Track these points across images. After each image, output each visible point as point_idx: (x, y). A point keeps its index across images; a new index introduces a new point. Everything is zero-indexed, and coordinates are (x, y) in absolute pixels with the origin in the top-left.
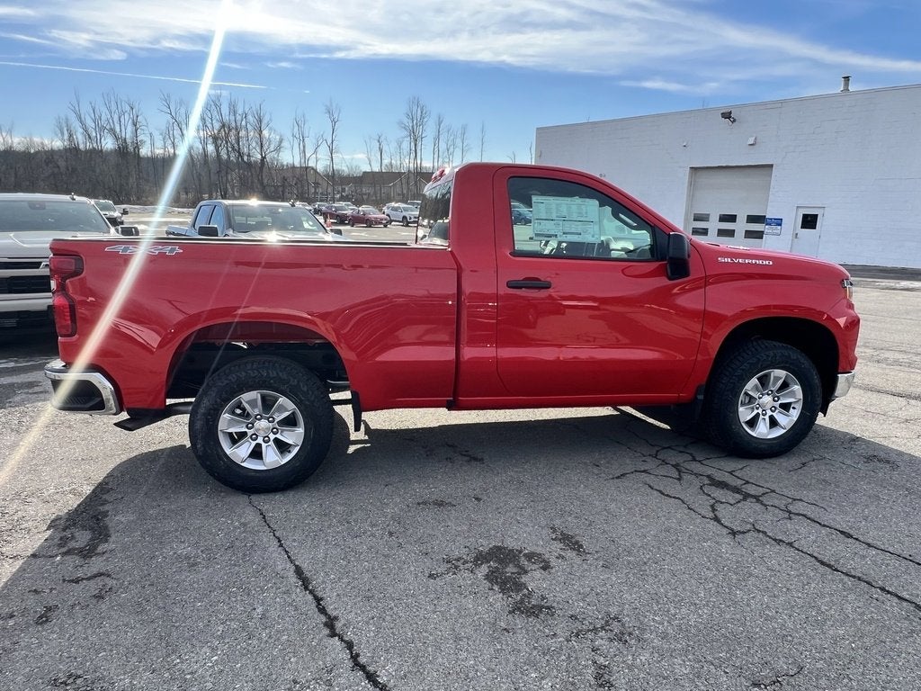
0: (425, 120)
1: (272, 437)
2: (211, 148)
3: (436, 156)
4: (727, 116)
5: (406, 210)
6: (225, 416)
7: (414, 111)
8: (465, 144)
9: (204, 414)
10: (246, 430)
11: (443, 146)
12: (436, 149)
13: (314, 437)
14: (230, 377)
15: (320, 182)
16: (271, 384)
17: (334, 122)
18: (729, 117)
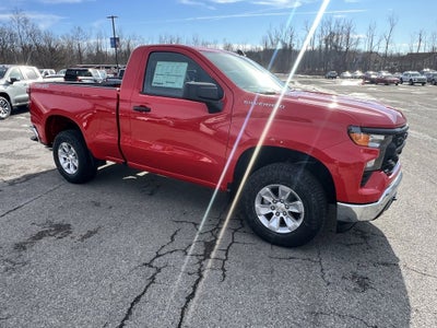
2: (324, 45)
6: (59, 150)
10: (66, 157)
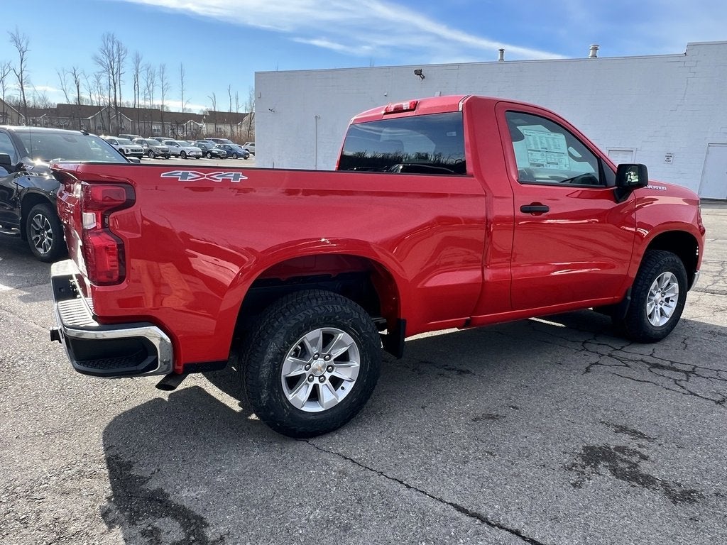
0: (122, 57)
1: (328, 375)
3: (136, 92)
4: (419, 73)
5: (122, 143)
6: (289, 359)
7: (110, 46)
8: (164, 84)
9: (271, 360)
10: (305, 372)
11: (142, 84)
12: (136, 87)
13: (370, 370)
14: (298, 317)
15: (9, 113)
16: (335, 320)
17: (22, 52)
18: (420, 75)
